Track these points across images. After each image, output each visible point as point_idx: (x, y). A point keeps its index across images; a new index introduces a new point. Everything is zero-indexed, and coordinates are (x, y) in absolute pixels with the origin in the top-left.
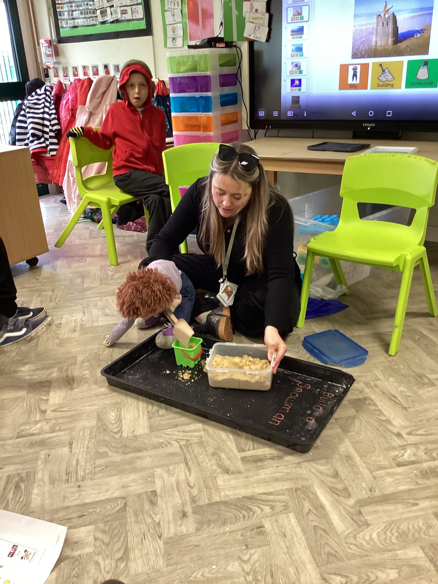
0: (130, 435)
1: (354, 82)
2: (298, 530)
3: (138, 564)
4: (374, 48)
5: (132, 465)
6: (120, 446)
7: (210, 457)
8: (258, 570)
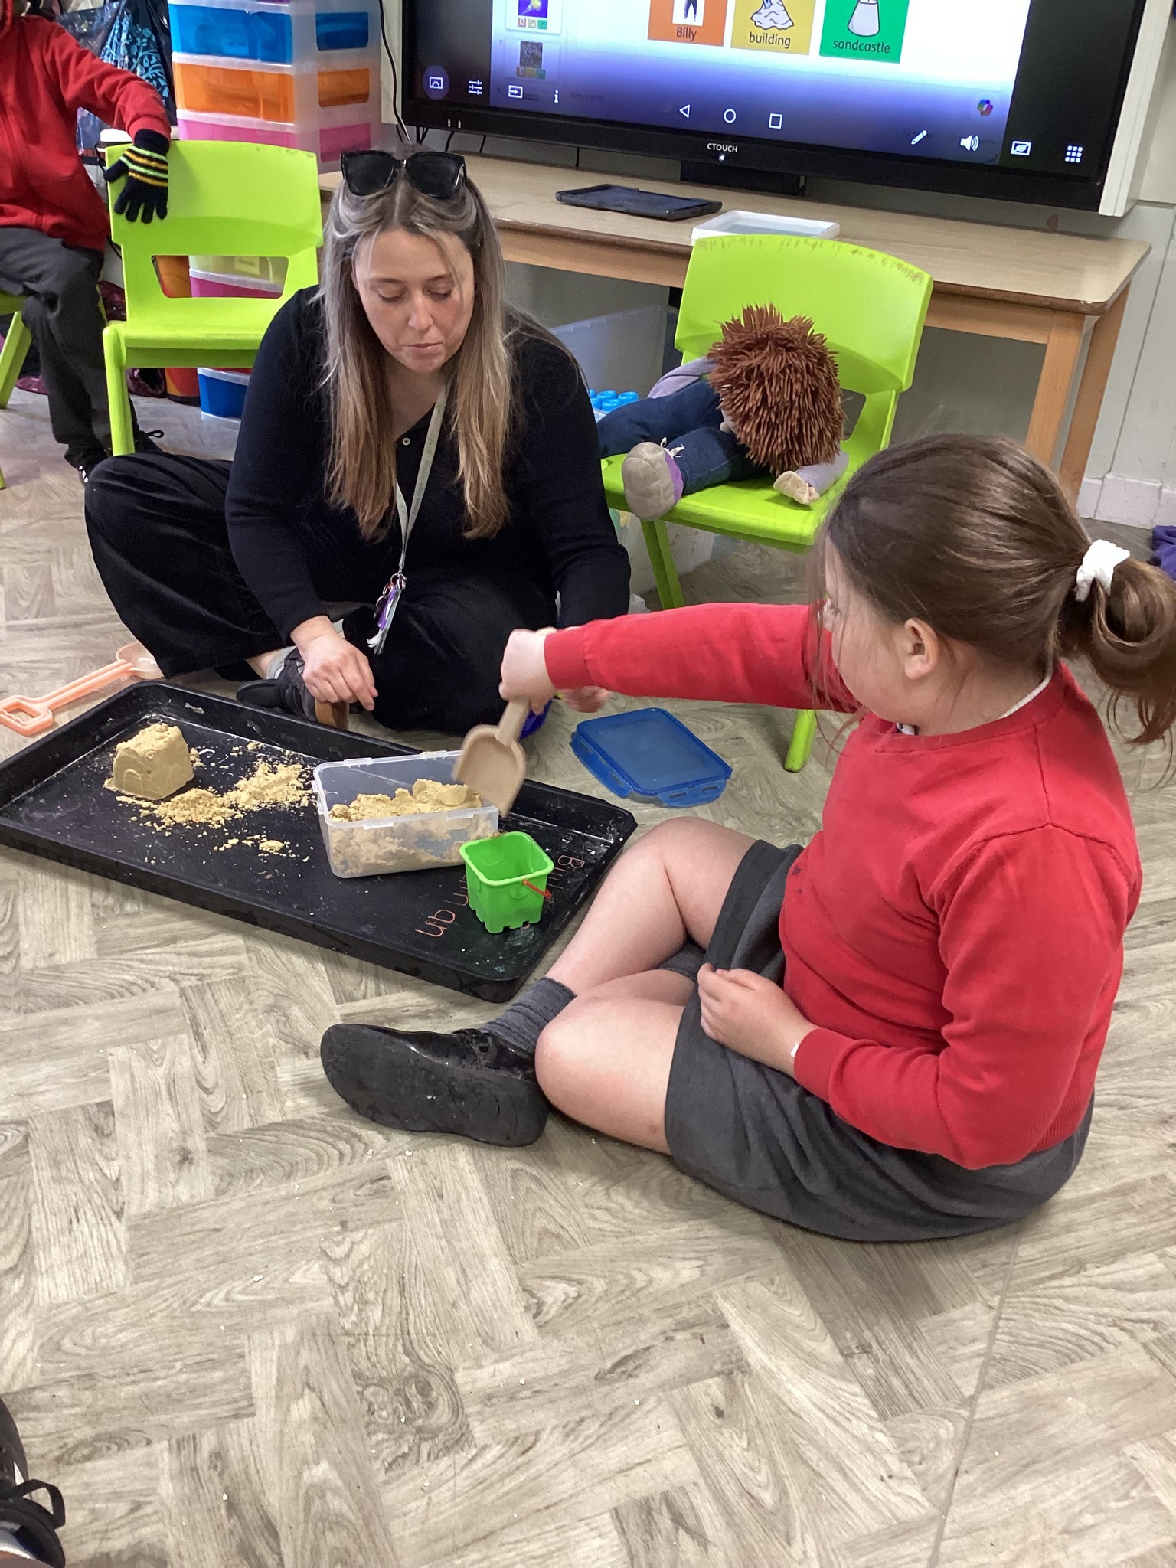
0: (42, 964)
1: (690, 21)
2: (473, 1182)
3: (59, 1282)
5: (46, 1041)
6: (11, 992)
7: (261, 1016)
8: (369, 1279)
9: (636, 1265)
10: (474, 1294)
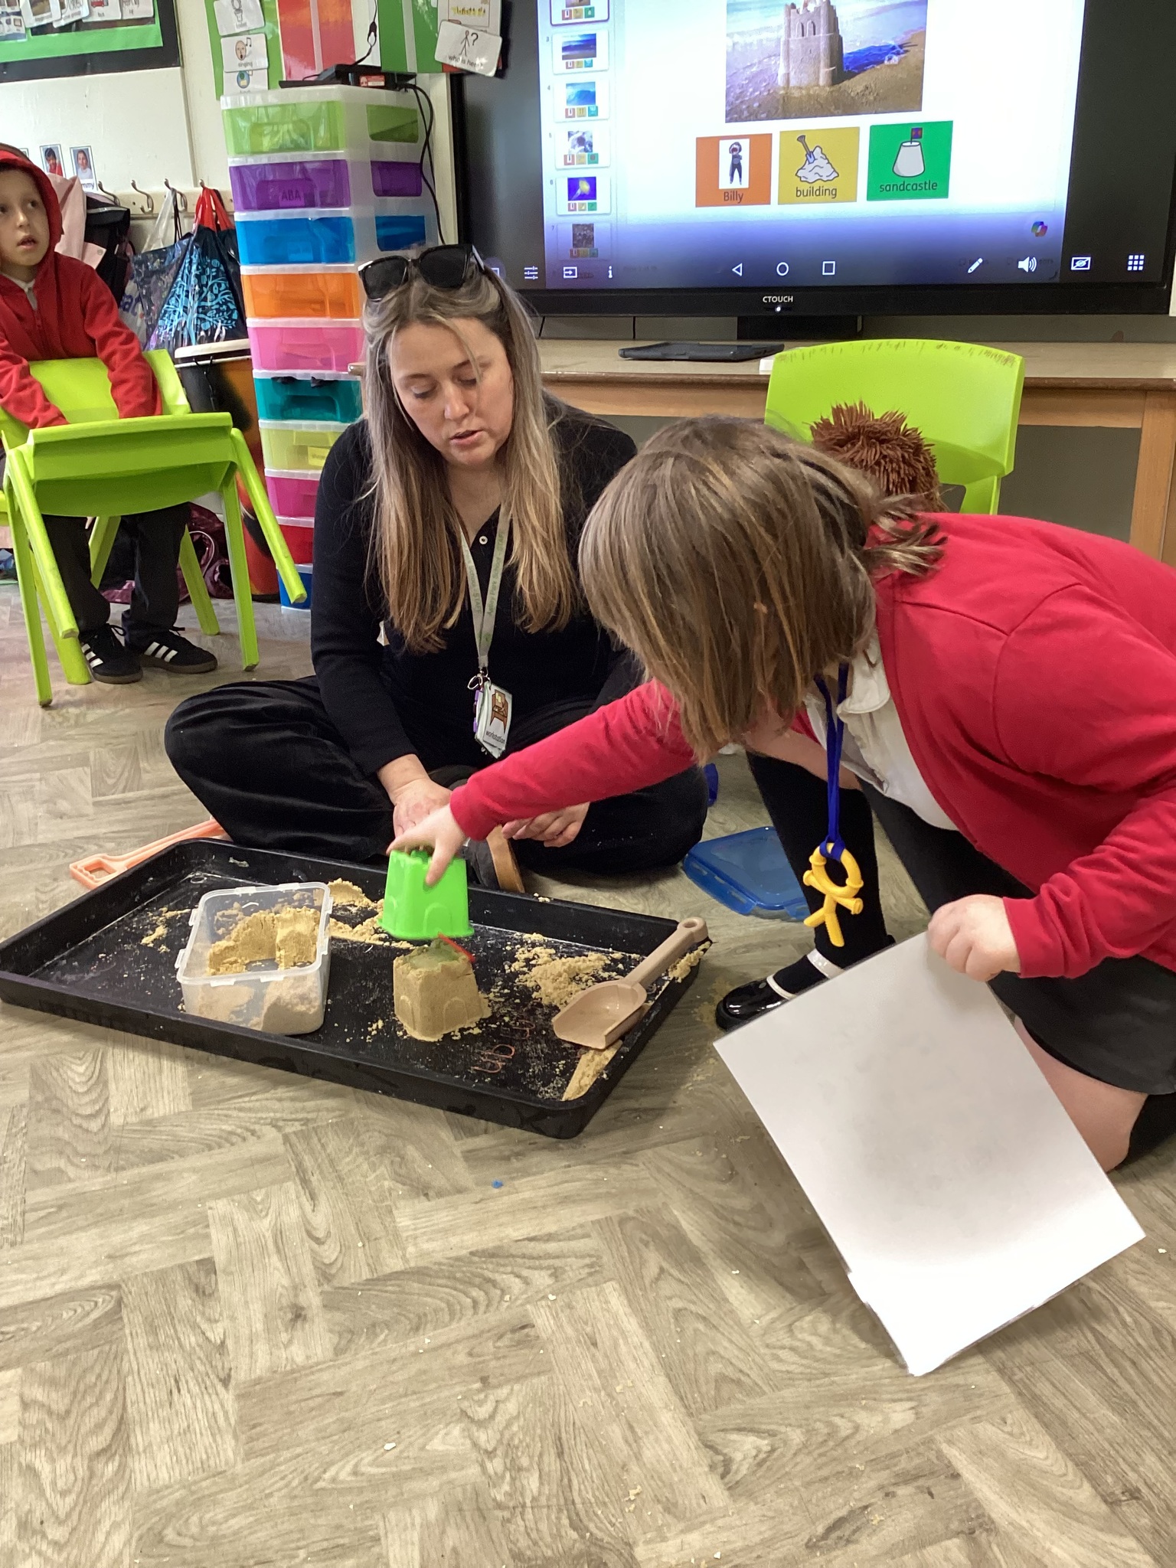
0: (133, 1119)
1: (736, 185)
2: (631, 1324)
3: (158, 1461)
4: (782, 92)
5: (139, 1198)
6: (100, 1150)
7: (373, 1159)
8: (521, 1442)
9: (836, 1411)
10: (648, 1454)
